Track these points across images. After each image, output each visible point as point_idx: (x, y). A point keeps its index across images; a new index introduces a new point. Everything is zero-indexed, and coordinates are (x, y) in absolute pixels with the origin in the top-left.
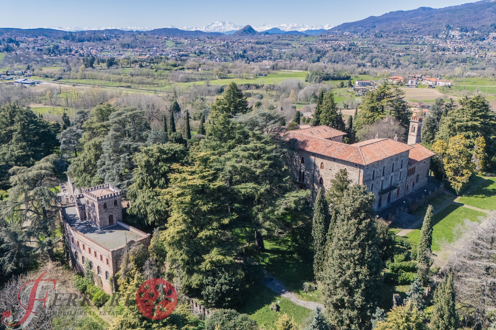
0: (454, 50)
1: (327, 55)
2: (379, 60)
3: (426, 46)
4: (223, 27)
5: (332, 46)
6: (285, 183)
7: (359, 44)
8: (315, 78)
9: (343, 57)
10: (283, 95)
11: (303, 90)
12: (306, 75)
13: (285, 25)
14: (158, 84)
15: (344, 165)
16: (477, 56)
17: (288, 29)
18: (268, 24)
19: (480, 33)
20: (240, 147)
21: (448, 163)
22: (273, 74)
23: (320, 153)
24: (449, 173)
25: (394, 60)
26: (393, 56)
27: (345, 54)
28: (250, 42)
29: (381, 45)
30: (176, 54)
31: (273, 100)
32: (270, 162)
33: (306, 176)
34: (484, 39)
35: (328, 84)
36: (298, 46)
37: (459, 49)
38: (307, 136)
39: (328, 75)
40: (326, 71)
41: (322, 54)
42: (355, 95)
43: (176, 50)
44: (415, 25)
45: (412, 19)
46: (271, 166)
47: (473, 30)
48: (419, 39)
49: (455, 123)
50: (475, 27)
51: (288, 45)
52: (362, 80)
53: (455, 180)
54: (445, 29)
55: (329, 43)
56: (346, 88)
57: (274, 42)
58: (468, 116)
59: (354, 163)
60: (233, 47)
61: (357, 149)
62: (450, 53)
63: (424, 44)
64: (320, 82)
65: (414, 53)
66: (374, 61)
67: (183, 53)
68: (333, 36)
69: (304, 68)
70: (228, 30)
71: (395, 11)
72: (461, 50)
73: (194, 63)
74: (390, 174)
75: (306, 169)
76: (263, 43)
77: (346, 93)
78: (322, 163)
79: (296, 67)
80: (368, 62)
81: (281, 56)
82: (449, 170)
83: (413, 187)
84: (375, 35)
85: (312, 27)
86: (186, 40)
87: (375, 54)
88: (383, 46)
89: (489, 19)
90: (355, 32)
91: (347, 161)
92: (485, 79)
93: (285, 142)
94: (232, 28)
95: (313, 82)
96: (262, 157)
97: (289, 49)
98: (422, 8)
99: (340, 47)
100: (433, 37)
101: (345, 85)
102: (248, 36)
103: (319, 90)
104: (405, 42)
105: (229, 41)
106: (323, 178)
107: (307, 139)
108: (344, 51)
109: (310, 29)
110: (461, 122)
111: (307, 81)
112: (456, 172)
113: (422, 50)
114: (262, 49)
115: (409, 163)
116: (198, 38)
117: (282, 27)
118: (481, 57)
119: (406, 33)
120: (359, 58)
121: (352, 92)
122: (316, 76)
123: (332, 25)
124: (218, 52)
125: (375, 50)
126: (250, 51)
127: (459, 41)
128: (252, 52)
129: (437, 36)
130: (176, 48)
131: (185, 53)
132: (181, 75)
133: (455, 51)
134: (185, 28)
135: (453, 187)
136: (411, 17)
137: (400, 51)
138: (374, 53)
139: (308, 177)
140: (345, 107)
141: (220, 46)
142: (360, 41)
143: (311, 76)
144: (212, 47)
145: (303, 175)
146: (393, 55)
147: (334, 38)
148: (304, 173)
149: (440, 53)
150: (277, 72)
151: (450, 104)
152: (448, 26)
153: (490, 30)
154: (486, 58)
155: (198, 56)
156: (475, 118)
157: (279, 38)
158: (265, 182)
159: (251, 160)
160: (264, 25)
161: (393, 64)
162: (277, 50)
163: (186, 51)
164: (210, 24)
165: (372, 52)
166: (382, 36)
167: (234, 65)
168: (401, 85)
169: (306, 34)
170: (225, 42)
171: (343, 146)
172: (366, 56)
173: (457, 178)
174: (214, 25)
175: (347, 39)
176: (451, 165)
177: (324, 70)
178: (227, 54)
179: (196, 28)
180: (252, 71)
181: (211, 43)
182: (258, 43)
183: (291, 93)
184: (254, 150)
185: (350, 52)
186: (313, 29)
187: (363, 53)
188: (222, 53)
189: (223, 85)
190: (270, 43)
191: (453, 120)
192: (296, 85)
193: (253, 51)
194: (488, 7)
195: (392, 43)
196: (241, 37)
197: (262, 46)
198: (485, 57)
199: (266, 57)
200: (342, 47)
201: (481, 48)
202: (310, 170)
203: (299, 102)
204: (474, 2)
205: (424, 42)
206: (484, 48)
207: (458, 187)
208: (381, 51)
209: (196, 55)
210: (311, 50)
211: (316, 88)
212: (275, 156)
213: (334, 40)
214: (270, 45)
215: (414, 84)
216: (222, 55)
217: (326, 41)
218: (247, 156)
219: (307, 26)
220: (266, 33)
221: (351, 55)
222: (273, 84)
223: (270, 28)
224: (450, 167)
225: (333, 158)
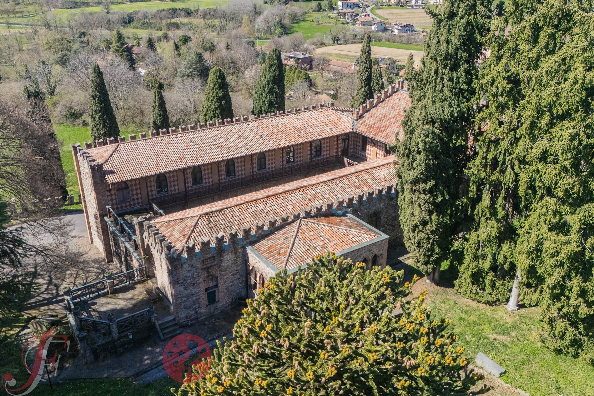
10: (231, 24)
11: (262, 16)
14: (21, 12)
31: (215, 34)
35: (300, 7)
42: (340, 22)
56: (325, 13)
77: (327, 20)
101: (323, 8)
103: (286, 15)
121: (336, 17)
140: (334, 42)
168: (401, 6)
189: (131, 11)
192: (250, 8)
203: (257, 34)
215: (419, 4)
222: (214, 7)
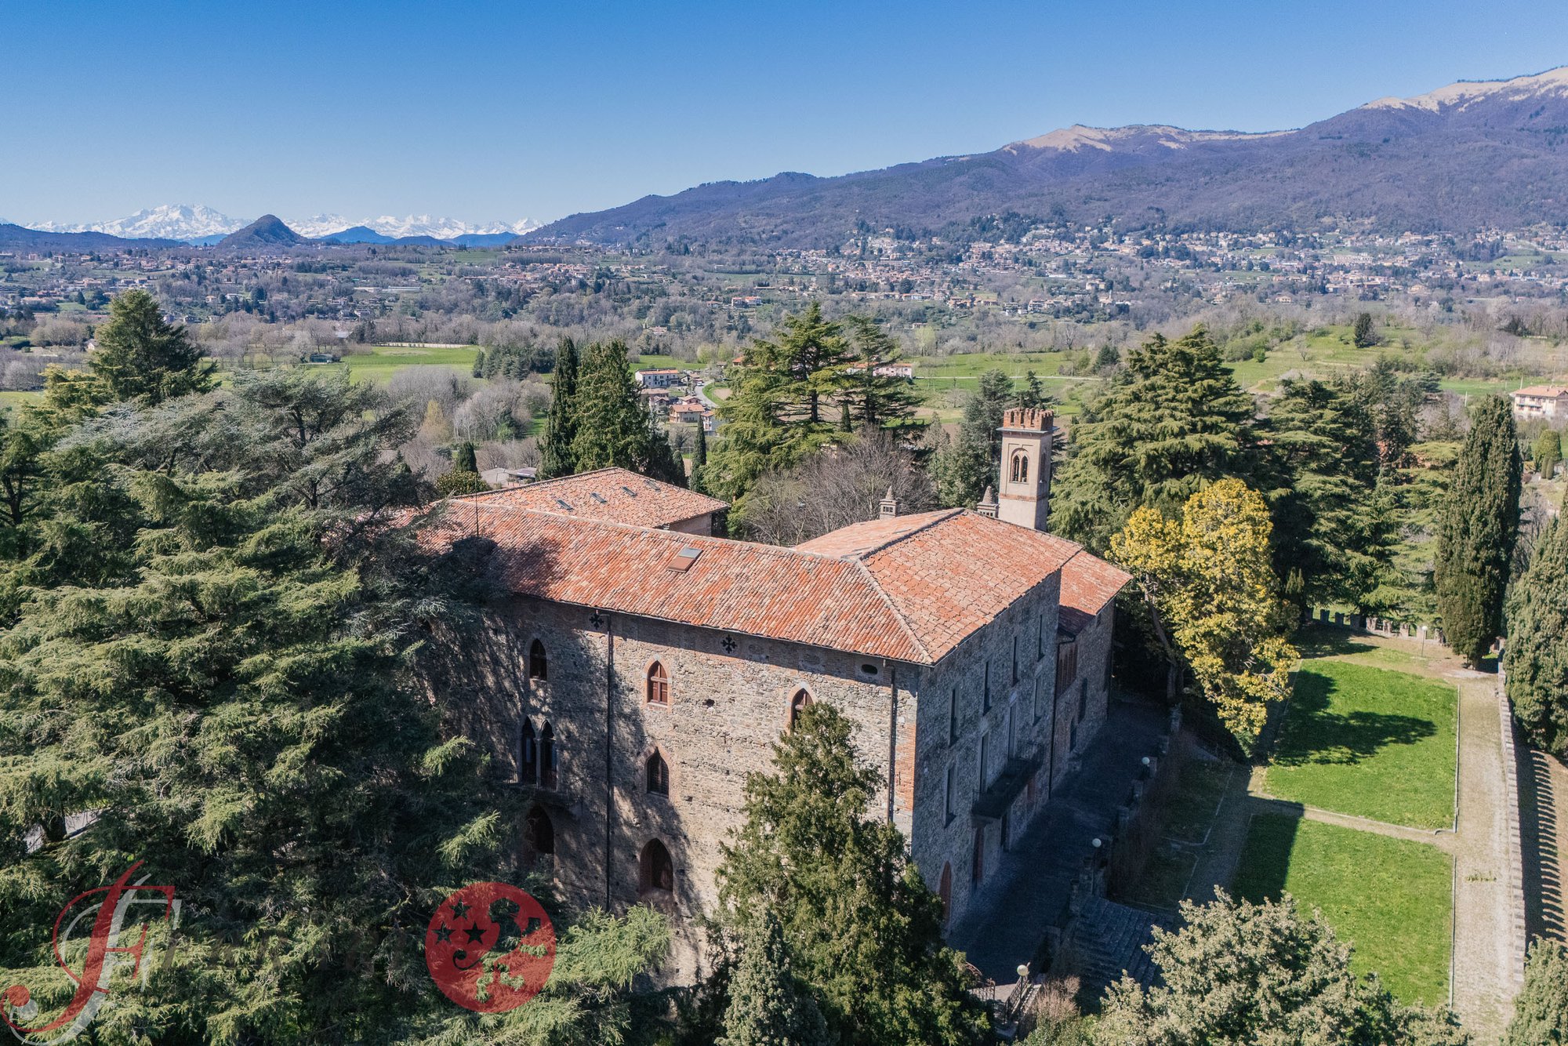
0: (888, 287)
1: (533, 303)
2: (689, 318)
3: (814, 279)
4: (183, 226)
5: (543, 279)
6: (457, 877)
7: (625, 271)
8: (503, 365)
9: (582, 311)
12: (474, 358)
13: (391, 220)
15: (788, 672)
16: (951, 304)
17: (400, 232)
18: (336, 216)
19: (946, 243)
20: (52, 603)
21: (1198, 613)
22: (363, 354)
23: (640, 608)
24: (1206, 663)
25: (731, 317)
26: (725, 306)
27: (585, 300)
28: (279, 264)
29: (689, 277)
30: (10, 302)
32: (319, 716)
33: (563, 748)
34: (959, 259)
36: (439, 277)
37: (902, 284)
38: (547, 522)
39: (544, 354)
40: (537, 344)
41: (515, 301)
43: (10, 290)
44: (773, 221)
45: (763, 204)
46: (325, 750)
47: (927, 234)
48: (790, 260)
49: (1130, 442)
50: (932, 227)
51: (405, 273)
52: (653, 368)
53: (1236, 692)
54: (855, 232)
55: (533, 270)
57: (359, 264)
58: (1178, 414)
59: (853, 656)
60: (217, 280)
61: (853, 570)
62: (881, 295)
63: (805, 272)
64: (522, 376)
65: (784, 297)
66: (673, 319)
67: (36, 299)
68: (546, 250)
69: (465, 335)
70: (201, 233)
71: (713, 181)
72: (908, 287)
73: (70, 325)
74: (1006, 698)
75: (559, 710)
76: (323, 269)
78: (655, 668)
79: (439, 334)
80: (656, 324)
81: (384, 307)
82: (1203, 646)
83: (1072, 747)
84: (669, 248)
85: (477, 227)
86: (49, 261)
87: (675, 299)
88: (695, 277)
89: (963, 205)
90: (607, 241)
91: (813, 648)
92: (998, 356)
93: (423, 559)
94: (217, 228)
95: (500, 374)
96: (248, 678)
97: (412, 285)
98: (787, 174)
99: (569, 280)
100: (828, 255)
102: (270, 248)
104: (754, 267)
105: (205, 261)
106: (663, 752)
107: (550, 534)
108: (581, 291)
109: (472, 232)
110: (1153, 438)
111: (478, 375)
112: (1234, 652)
113: (805, 288)
114: (321, 285)
115: (1061, 631)
116: (91, 253)
117: (382, 226)
118: (963, 306)
119: (753, 241)
120: (630, 313)
122: (507, 359)
123: (536, 222)
124: (165, 296)
125: (674, 288)
126: (280, 291)
127: (895, 263)
128: (286, 295)
129: (837, 249)
130: (9, 284)
131: (44, 300)
132: (14, 366)
133: (892, 289)
134: (48, 226)
135: (1228, 724)
136: (761, 200)
137: (744, 292)
138: (673, 298)
139: (576, 751)
141: (173, 276)
142: (626, 264)
143: (492, 358)
144: (142, 282)
145: (547, 746)
146: (727, 301)
147: (548, 255)
148: (548, 727)
149: (855, 296)
150: (375, 349)
151: (1029, 394)
152: (863, 224)
153: (970, 236)
154: (974, 309)
155: (93, 308)
156: (1209, 420)
157: (374, 252)
158: (284, 895)
159: (145, 712)
160: (323, 219)
161: (730, 328)
162: (371, 290)
163: (48, 295)
164: (138, 213)
165: (664, 293)
166: (687, 251)
167: (218, 329)
169: (463, 245)
170: (191, 266)
171: (765, 561)
172: (649, 308)
173: (1242, 680)
174: (151, 218)
175: (587, 259)
176: (1210, 623)
177: (532, 341)
178: (199, 301)
179: (88, 226)
180: (287, 348)
181: (140, 267)
182: (303, 268)
183: (430, 412)
184: (173, 628)
185: (601, 295)
186: (481, 232)
187: (639, 298)
188: (179, 299)
190: (344, 268)
191: (1120, 431)
193: (289, 292)
194: (958, 174)
195: (719, 271)
196: (246, 251)
197: (321, 277)
198: (972, 306)
199: (334, 310)
200: (574, 282)
201: (956, 282)
202: (582, 711)
204: (920, 161)
205: (805, 267)
206: (965, 281)
207: (1251, 723)
208: (692, 290)
209: (83, 308)
210: (480, 288)
211: (511, 395)
212: (365, 659)
213: (548, 261)
214: (345, 273)
216: (180, 304)
217: (525, 263)
218: (105, 685)
219: (462, 225)
220: (332, 241)
221: (606, 304)
223: (343, 229)
224: (1208, 634)
225: (716, 632)
